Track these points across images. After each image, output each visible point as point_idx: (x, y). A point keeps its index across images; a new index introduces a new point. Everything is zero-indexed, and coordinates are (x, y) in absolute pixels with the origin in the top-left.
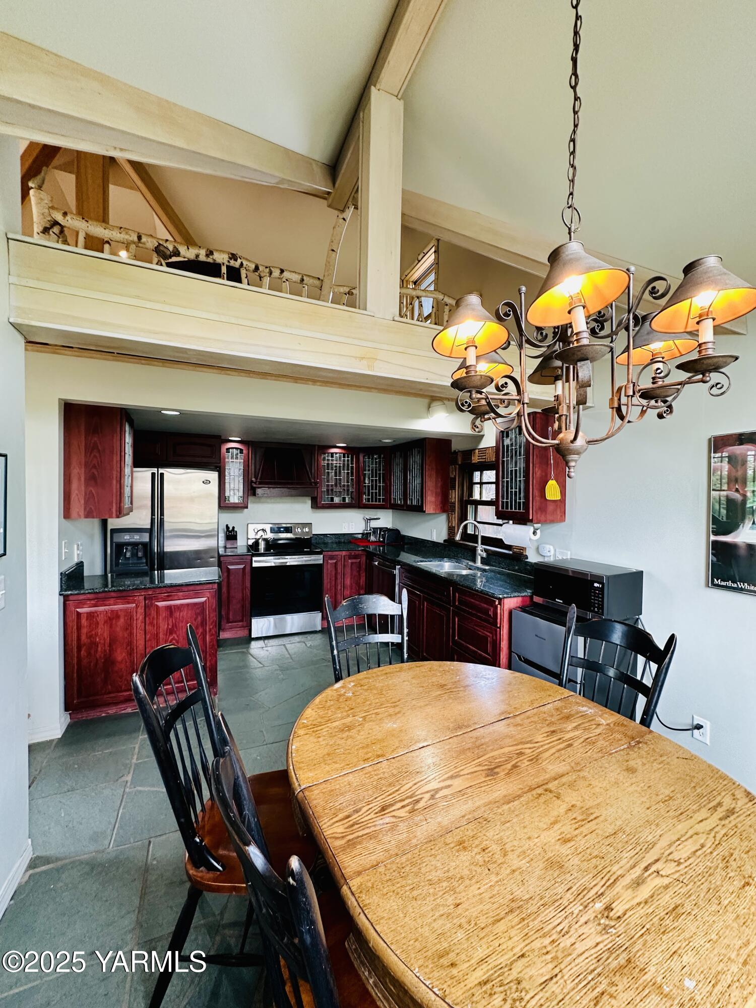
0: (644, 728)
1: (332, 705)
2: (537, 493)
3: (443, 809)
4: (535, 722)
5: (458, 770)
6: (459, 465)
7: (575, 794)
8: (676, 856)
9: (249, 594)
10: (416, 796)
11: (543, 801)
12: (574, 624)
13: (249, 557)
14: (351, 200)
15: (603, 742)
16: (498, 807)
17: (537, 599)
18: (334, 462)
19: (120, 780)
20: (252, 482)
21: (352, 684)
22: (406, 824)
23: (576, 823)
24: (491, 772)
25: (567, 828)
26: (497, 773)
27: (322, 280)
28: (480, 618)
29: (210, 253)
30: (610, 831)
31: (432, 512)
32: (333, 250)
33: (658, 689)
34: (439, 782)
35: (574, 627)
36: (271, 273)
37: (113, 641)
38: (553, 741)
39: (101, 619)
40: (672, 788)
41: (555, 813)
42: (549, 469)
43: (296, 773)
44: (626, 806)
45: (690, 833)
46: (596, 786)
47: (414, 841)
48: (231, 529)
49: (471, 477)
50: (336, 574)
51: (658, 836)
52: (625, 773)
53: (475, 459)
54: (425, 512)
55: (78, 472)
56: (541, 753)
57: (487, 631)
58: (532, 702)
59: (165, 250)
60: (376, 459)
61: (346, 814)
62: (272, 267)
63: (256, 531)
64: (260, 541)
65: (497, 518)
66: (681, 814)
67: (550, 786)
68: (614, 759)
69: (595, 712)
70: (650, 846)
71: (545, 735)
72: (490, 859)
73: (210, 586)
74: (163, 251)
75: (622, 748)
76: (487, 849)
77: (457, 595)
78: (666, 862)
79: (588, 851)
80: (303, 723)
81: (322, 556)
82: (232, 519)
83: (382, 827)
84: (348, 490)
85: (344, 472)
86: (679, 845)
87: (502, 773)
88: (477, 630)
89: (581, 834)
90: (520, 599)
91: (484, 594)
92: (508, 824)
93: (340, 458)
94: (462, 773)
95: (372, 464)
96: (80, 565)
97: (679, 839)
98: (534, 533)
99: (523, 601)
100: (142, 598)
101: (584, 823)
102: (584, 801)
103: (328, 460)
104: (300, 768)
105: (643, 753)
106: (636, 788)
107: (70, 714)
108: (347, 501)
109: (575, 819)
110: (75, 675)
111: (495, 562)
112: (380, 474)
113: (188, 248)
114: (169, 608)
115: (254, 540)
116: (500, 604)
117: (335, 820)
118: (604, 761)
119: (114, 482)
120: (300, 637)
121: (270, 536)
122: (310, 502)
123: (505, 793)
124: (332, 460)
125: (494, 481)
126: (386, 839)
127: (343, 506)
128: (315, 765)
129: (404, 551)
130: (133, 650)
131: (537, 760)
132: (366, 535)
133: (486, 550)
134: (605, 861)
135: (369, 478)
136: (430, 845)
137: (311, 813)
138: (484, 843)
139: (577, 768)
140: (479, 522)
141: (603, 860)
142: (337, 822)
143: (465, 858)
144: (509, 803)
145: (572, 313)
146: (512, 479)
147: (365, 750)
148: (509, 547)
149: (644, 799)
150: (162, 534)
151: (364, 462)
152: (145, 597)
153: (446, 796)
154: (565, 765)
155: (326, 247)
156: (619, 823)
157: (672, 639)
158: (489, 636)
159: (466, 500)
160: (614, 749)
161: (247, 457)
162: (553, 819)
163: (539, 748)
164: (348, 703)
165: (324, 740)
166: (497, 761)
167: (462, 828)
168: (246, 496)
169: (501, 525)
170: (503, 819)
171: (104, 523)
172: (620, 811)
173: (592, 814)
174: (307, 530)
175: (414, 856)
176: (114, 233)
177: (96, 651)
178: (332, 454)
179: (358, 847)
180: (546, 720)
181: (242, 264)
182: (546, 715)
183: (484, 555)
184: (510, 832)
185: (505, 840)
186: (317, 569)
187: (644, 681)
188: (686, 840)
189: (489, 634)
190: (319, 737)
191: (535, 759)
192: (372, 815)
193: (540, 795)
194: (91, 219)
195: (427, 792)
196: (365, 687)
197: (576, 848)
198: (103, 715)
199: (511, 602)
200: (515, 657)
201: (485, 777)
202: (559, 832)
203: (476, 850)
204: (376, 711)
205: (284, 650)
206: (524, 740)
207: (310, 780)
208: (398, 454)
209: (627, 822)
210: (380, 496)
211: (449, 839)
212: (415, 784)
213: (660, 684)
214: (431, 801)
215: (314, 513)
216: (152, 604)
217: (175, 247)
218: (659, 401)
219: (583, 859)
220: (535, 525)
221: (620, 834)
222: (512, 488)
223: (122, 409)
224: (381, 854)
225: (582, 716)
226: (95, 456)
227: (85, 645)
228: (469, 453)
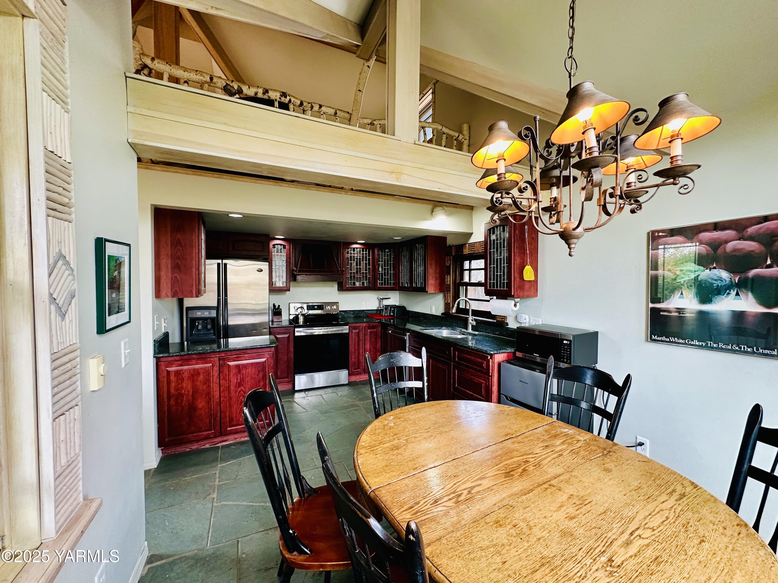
0: (610, 442)
1: (380, 433)
2: (517, 275)
3: (479, 500)
4: (532, 440)
5: (483, 474)
6: (453, 256)
7: (571, 487)
8: (650, 525)
9: (292, 357)
10: (457, 492)
11: (549, 493)
12: (552, 370)
13: (292, 329)
14: (375, 51)
15: (583, 452)
16: (518, 497)
17: (519, 354)
18: (356, 255)
19: (208, 497)
20: (293, 270)
21: (392, 417)
22: (455, 511)
23: (576, 506)
24: (508, 474)
25: (572, 510)
26: (513, 475)
27: (351, 114)
28: (475, 369)
29: (266, 91)
30: (601, 511)
31: (432, 292)
32: (360, 91)
33: (619, 414)
34: (472, 482)
35: (552, 372)
36: (312, 107)
37: (195, 391)
38: (548, 453)
39: (186, 375)
40: (639, 481)
41: (560, 500)
42: (526, 258)
43: (366, 479)
44: (609, 494)
45: (657, 510)
46: (585, 482)
47: (463, 522)
48: (277, 307)
49: (462, 265)
50: (359, 340)
51: (635, 513)
52: (604, 473)
53: (466, 251)
54: (427, 292)
55: (166, 262)
56: (541, 461)
57: (481, 379)
58: (527, 427)
59: (231, 89)
60: (387, 252)
61: (409, 505)
62: (314, 103)
63: (296, 308)
64: (299, 316)
65: (486, 295)
66: (648, 498)
67: (554, 482)
68: (594, 463)
69: (574, 432)
70: (631, 519)
71: (542, 448)
72: (520, 532)
73: (269, 349)
74: (229, 89)
75: (598, 456)
76: (516, 525)
77: (457, 353)
78: (644, 529)
79: (589, 524)
80: (362, 445)
81: (348, 327)
82: (278, 300)
83: (437, 513)
84: (366, 277)
85: (363, 263)
86: (651, 518)
87: (516, 475)
88: (474, 379)
89: (581, 513)
90: (505, 355)
91: (479, 351)
92: (528, 509)
93: (360, 252)
94: (487, 476)
95: (385, 256)
96: (166, 335)
97: (650, 515)
98: (515, 305)
99: (508, 356)
100: (217, 359)
101: (581, 506)
102: (578, 492)
103: (351, 253)
104: (368, 476)
105: (614, 459)
106: (614, 482)
107: (162, 450)
108: (365, 285)
109: (575, 503)
110: (166, 420)
111: (482, 329)
112: (390, 264)
113: (249, 88)
114: (238, 366)
115: (294, 316)
116: (491, 358)
117: (402, 510)
118: (587, 464)
119: (194, 270)
120: (332, 389)
121: (305, 311)
122: (337, 286)
123: (521, 488)
124: (354, 254)
125: (483, 267)
126: (443, 521)
127: (362, 289)
128: (378, 473)
129: (409, 323)
130: (211, 399)
131: (539, 465)
132: (379, 311)
133: (476, 320)
134: (602, 530)
135: (382, 267)
136: (475, 524)
137: (383, 506)
138: (514, 521)
139: (569, 470)
140: (470, 299)
141: (600, 530)
142: (404, 511)
143: (502, 532)
144: (525, 495)
145: (585, 134)
146: (497, 265)
147: (413, 463)
148: (494, 317)
149: (621, 489)
150: (226, 311)
151: (378, 255)
152: (219, 358)
153: (479, 492)
154: (560, 468)
155: (354, 89)
156: (606, 505)
157: (628, 379)
158: (483, 383)
159: (458, 283)
160: (593, 456)
161: (289, 251)
162: (559, 504)
163: (539, 457)
164: (392, 430)
165: (380, 456)
166: (510, 467)
167: (496, 512)
168: (288, 281)
169: (488, 301)
170: (523, 506)
171: (181, 302)
172: (605, 498)
173: (586, 500)
174: (335, 307)
175: (466, 531)
176: (192, 75)
177: (182, 401)
178: (354, 248)
179: (424, 527)
180: (540, 439)
181: (290, 101)
182: (539, 435)
183: (474, 323)
184: (530, 514)
185: (528, 519)
186: (343, 337)
187: (608, 409)
188: (655, 515)
189: (483, 381)
190: (377, 454)
191: (538, 465)
192: (428, 506)
193: (547, 489)
194: (173, 63)
195: (465, 489)
196: (402, 419)
197: (580, 523)
198: (188, 450)
199: (499, 357)
200: (503, 397)
201: (505, 478)
202: (565, 512)
203: (509, 527)
204: (414, 436)
205: (321, 399)
206: (526, 453)
207: (377, 484)
208: (405, 248)
209: (611, 504)
210: (391, 280)
211: (488, 519)
212: (455, 484)
213: (620, 410)
214: (469, 495)
215: (340, 294)
216: (225, 364)
217: (239, 86)
218: (632, 200)
219: (586, 529)
220: (516, 299)
221: (609, 513)
222: (497, 272)
223: (199, 213)
224: (442, 531)
225: (565, 435)
226: (179, 250)
227: (173, 396)
228: (461, 247)
